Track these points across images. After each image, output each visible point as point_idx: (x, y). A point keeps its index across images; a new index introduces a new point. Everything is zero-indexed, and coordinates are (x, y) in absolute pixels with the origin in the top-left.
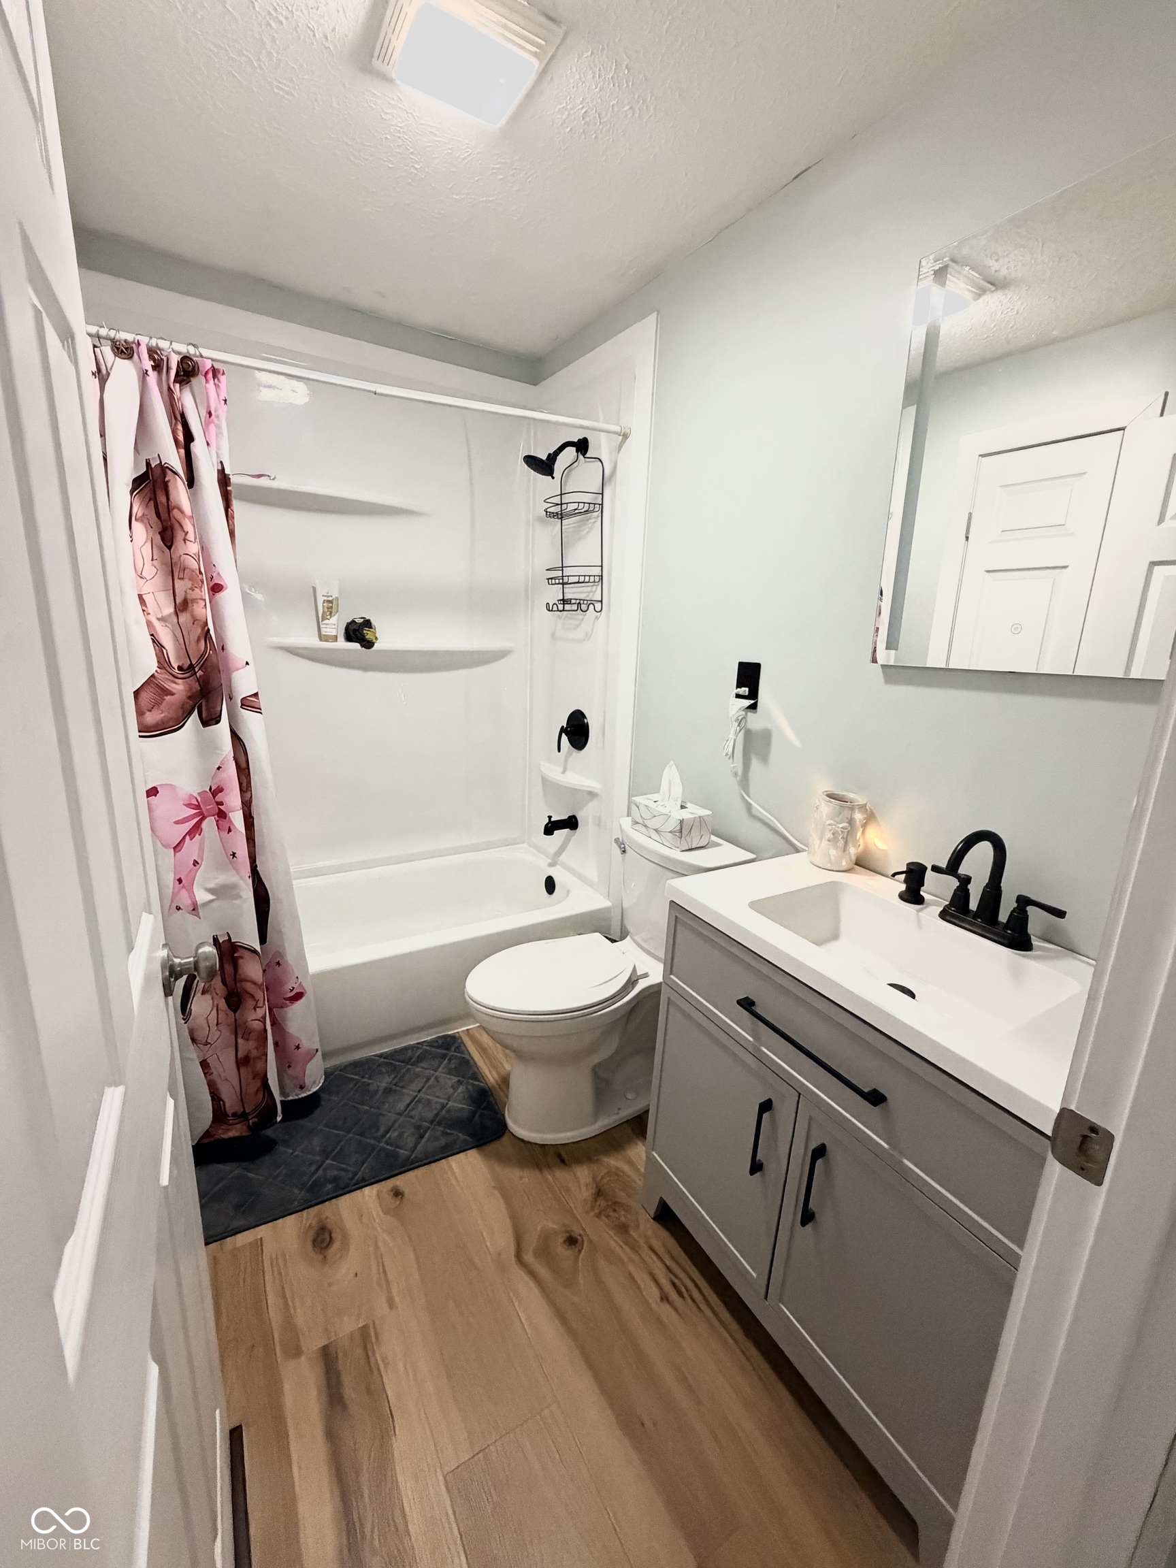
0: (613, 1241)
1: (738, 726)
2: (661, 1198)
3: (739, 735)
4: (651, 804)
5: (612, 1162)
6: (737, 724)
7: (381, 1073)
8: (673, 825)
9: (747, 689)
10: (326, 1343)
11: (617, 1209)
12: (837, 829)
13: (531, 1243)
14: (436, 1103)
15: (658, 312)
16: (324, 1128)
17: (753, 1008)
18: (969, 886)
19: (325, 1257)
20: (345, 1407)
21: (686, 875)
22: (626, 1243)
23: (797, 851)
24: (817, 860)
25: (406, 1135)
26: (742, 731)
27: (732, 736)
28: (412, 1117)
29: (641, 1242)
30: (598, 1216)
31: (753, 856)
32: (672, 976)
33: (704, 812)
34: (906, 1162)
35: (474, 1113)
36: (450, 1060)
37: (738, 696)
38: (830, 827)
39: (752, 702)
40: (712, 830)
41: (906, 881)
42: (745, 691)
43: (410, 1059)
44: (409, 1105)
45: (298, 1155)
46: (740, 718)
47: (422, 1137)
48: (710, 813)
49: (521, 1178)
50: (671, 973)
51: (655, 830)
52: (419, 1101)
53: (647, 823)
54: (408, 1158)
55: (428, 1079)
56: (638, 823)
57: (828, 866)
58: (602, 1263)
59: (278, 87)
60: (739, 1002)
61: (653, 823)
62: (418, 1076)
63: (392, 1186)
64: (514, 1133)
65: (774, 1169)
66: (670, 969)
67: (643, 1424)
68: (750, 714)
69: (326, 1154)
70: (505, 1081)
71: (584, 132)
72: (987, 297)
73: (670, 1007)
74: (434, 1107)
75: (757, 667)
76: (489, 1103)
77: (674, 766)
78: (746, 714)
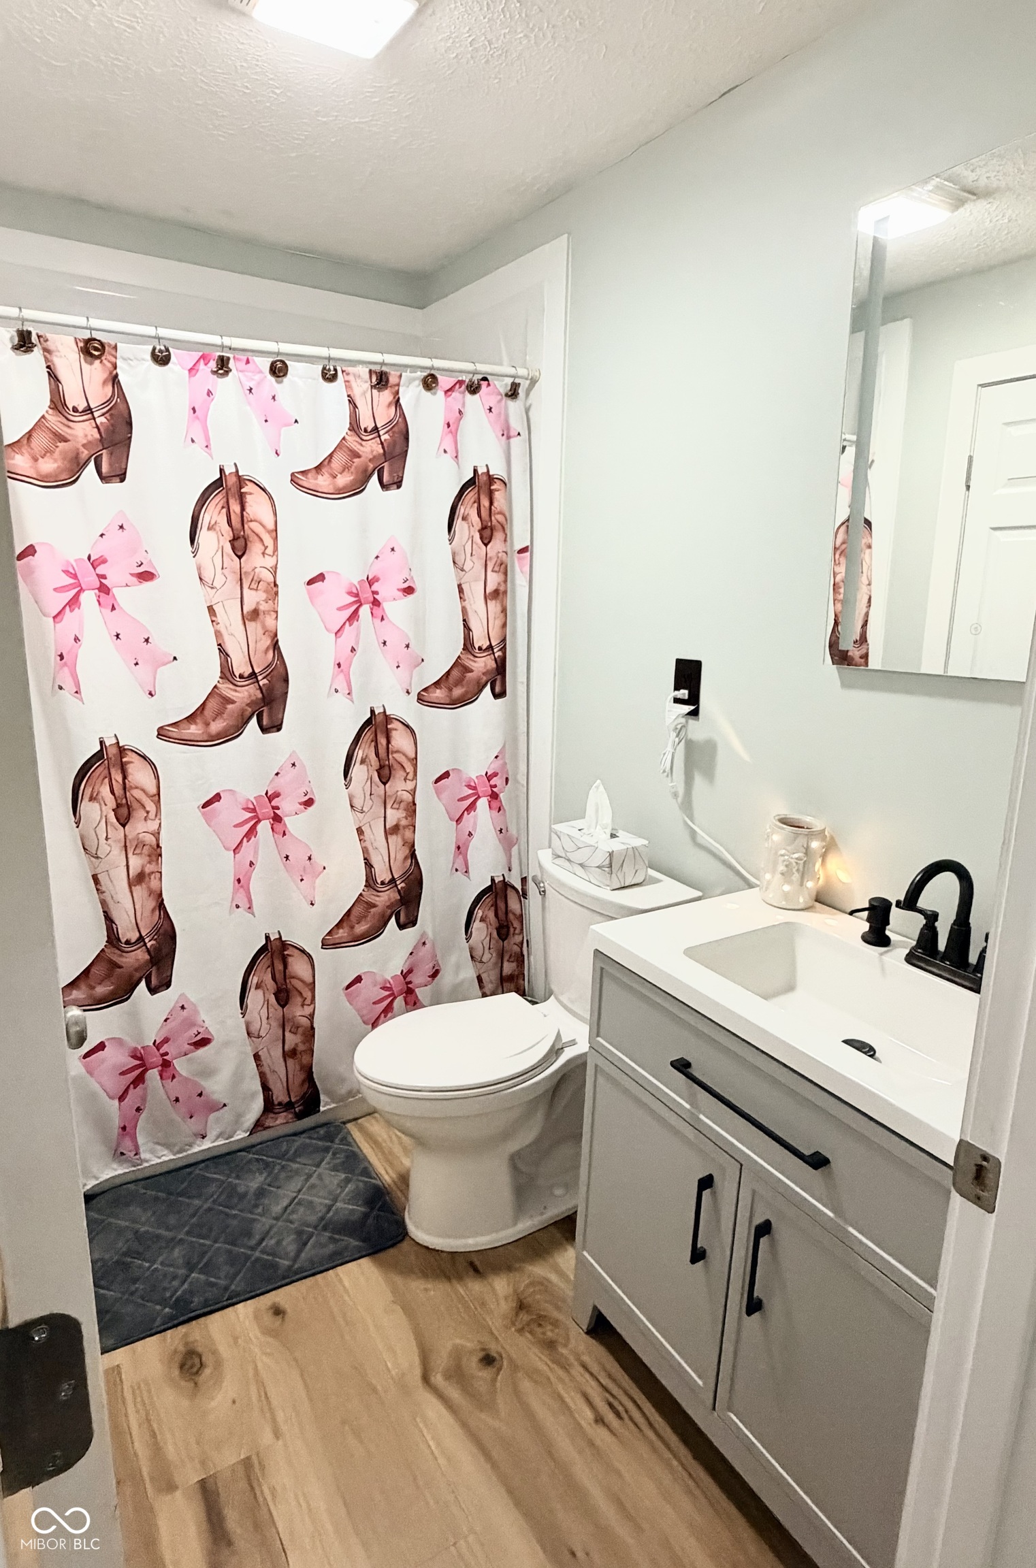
0: (536, 1358)
1: (677, 736)
2: (595, 1308)
3: (678, 748)
4: (574, 833)
5: (538, 1270)
6: (675, 734)
7: (250, 1171)
8: (601, 858)
9: (686, 692)
10: (204, 1477)
11: (542, 1323)
12: (790, 860)
13: (441, 1361)
14: (321, 1204)
15: (569, 234)
16: (186, 1238)
17: (689, 1070)
18: (936, 924)
19: (196, 1384)
20: (230, 1543)
21: (616, 919)
22: (554, 1362)
23: (751, 886)
24: (770, 896)
25: (284, 1243)
26: (683, 741)
27: (670, 749)
28: (291, 1222)
29: (572, 1359)
30: (521, 1331)
31: (700, 894)
32: (599, 1039)
33: (639, 842)
34: (851, 1229)
35: (366, 1216)
36: (334, 1154)
37: (677, 701)
38: (782, 858)
39: (692, 708)
40: (649, 862)
41: (868, 920)
42: (684, 694)
43: (287, 1152)
44: (286, 1208)
45: (156, 1269)
46: (679, 727)
47: (305, 1244)
48: (646, 842)
49: (426, 1290)
50: (598, 1035)
51: (581, 865)
52: (299, 1203)
53: (570, 856)
54: (290, 1267)
55: (309, 1176)
56: (559, 857)
57: (783, 904)
58: (526, 1385)
59: (118, 22)
60: (673, 1064)
61: (575, 857)
62: (297, 1172)
63: (269, 1303)
64: (416, 1239)
65: (717, 1257)
66: (597, 1029)
67: (573, 1554)
68: (692, 722)
69: (191, 1267)
70: (404, 1180)
71: (472, 57)
72: (969, 207)
73: (598, 1076)
74: (318, 1209)
75: (697, 665)
76: (385, 1203)
77: (602, 788)
78: (687, 722)
